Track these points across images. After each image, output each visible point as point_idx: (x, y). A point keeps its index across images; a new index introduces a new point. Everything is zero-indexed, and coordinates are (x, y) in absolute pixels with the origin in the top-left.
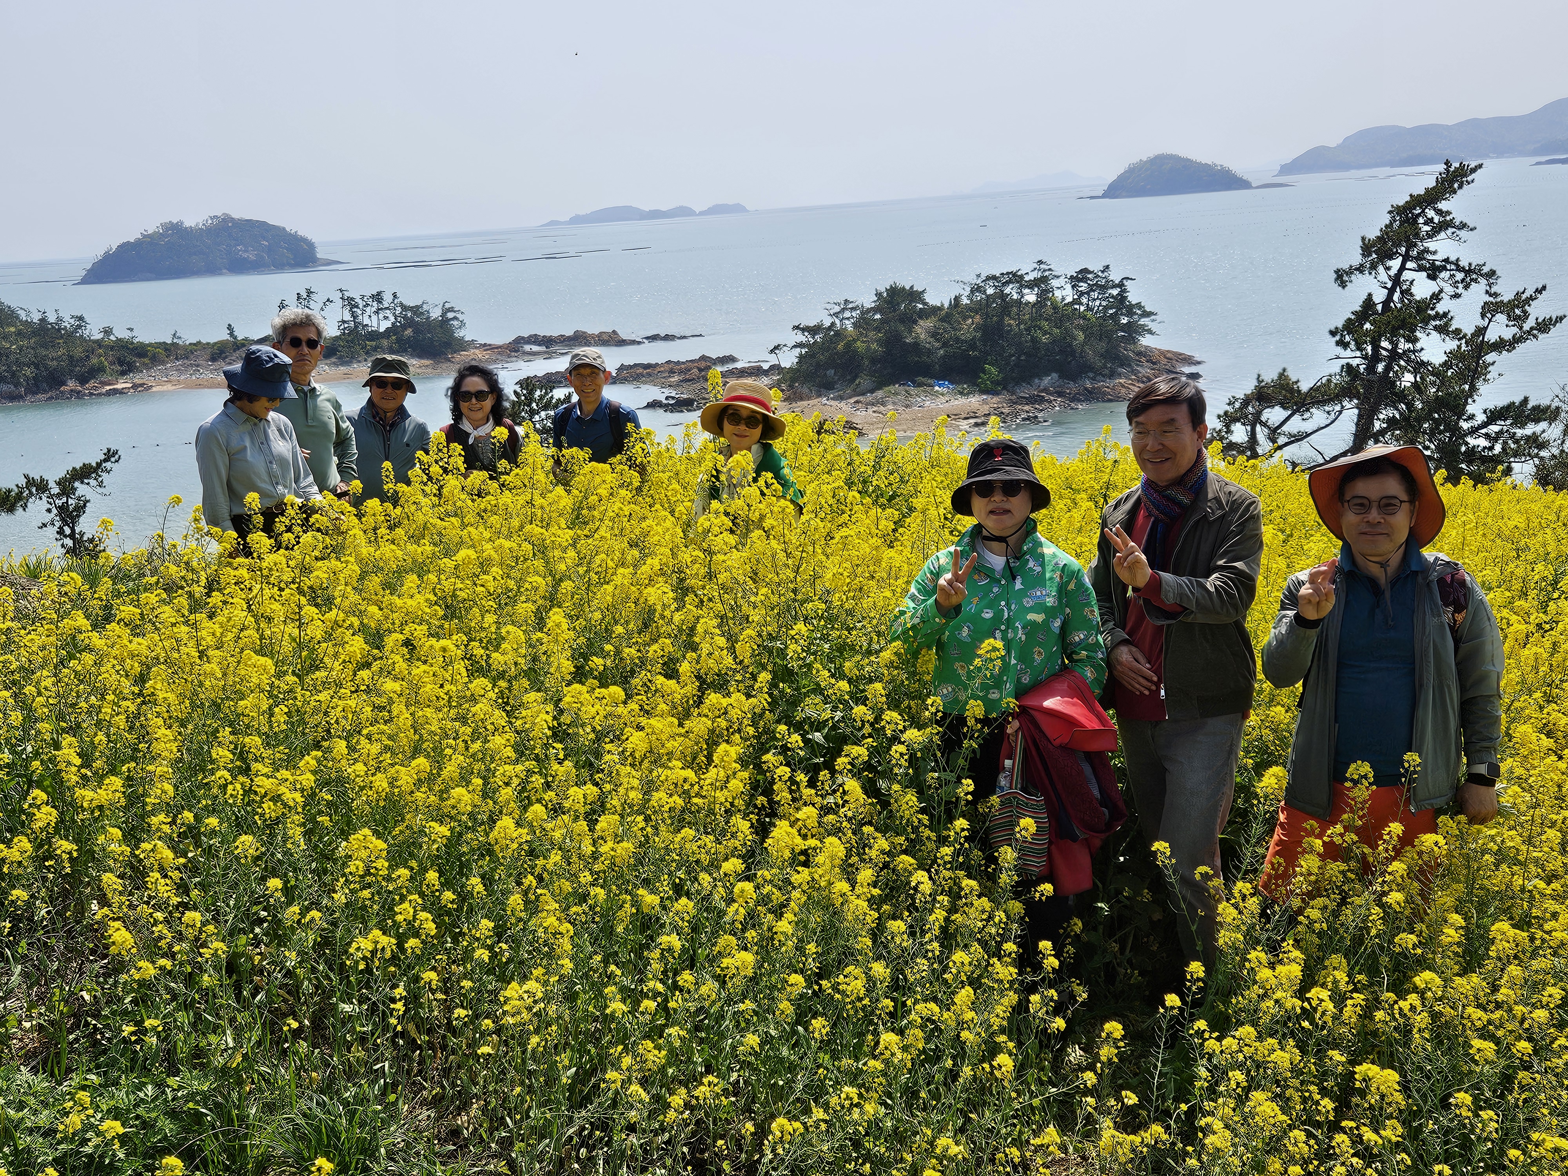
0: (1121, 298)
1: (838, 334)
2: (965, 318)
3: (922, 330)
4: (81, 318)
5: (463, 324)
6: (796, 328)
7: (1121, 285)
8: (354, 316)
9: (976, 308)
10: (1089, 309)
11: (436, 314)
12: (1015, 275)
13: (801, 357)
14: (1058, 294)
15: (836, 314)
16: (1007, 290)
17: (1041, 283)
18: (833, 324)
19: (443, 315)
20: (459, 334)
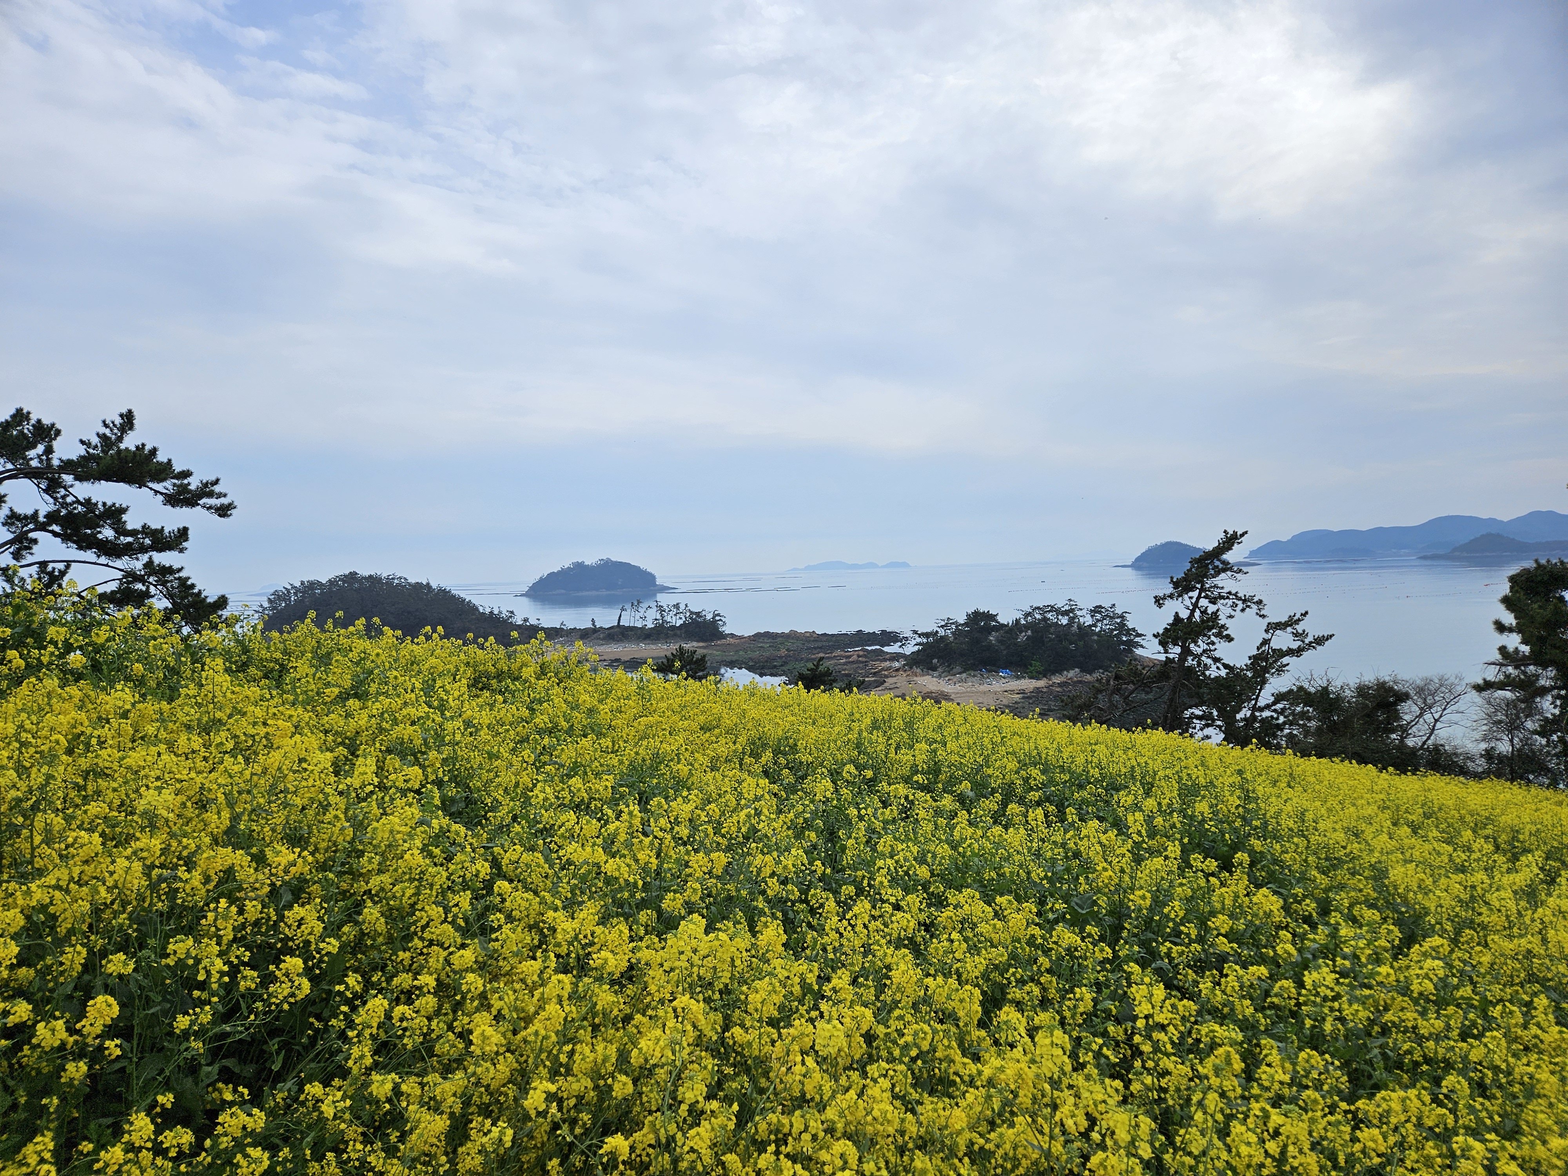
0: (1122, 625)
1: (942, 637)
2: (1021, 632)
3: (994, 637)
5: (724, 623)
6: (917, 634)
7: (1122, 617)
8: (663, 617)
9: (1027, 627)
10: (1102, 630)
11: (709, 617)
12: (1053, 607)
13: (919, 650)
14: (1082, 620)
15: (942, 626)
16: (1049, 615)
17: (1071, 613)
18: (940, 632)
19: (714, 618)
20: (722, 629)
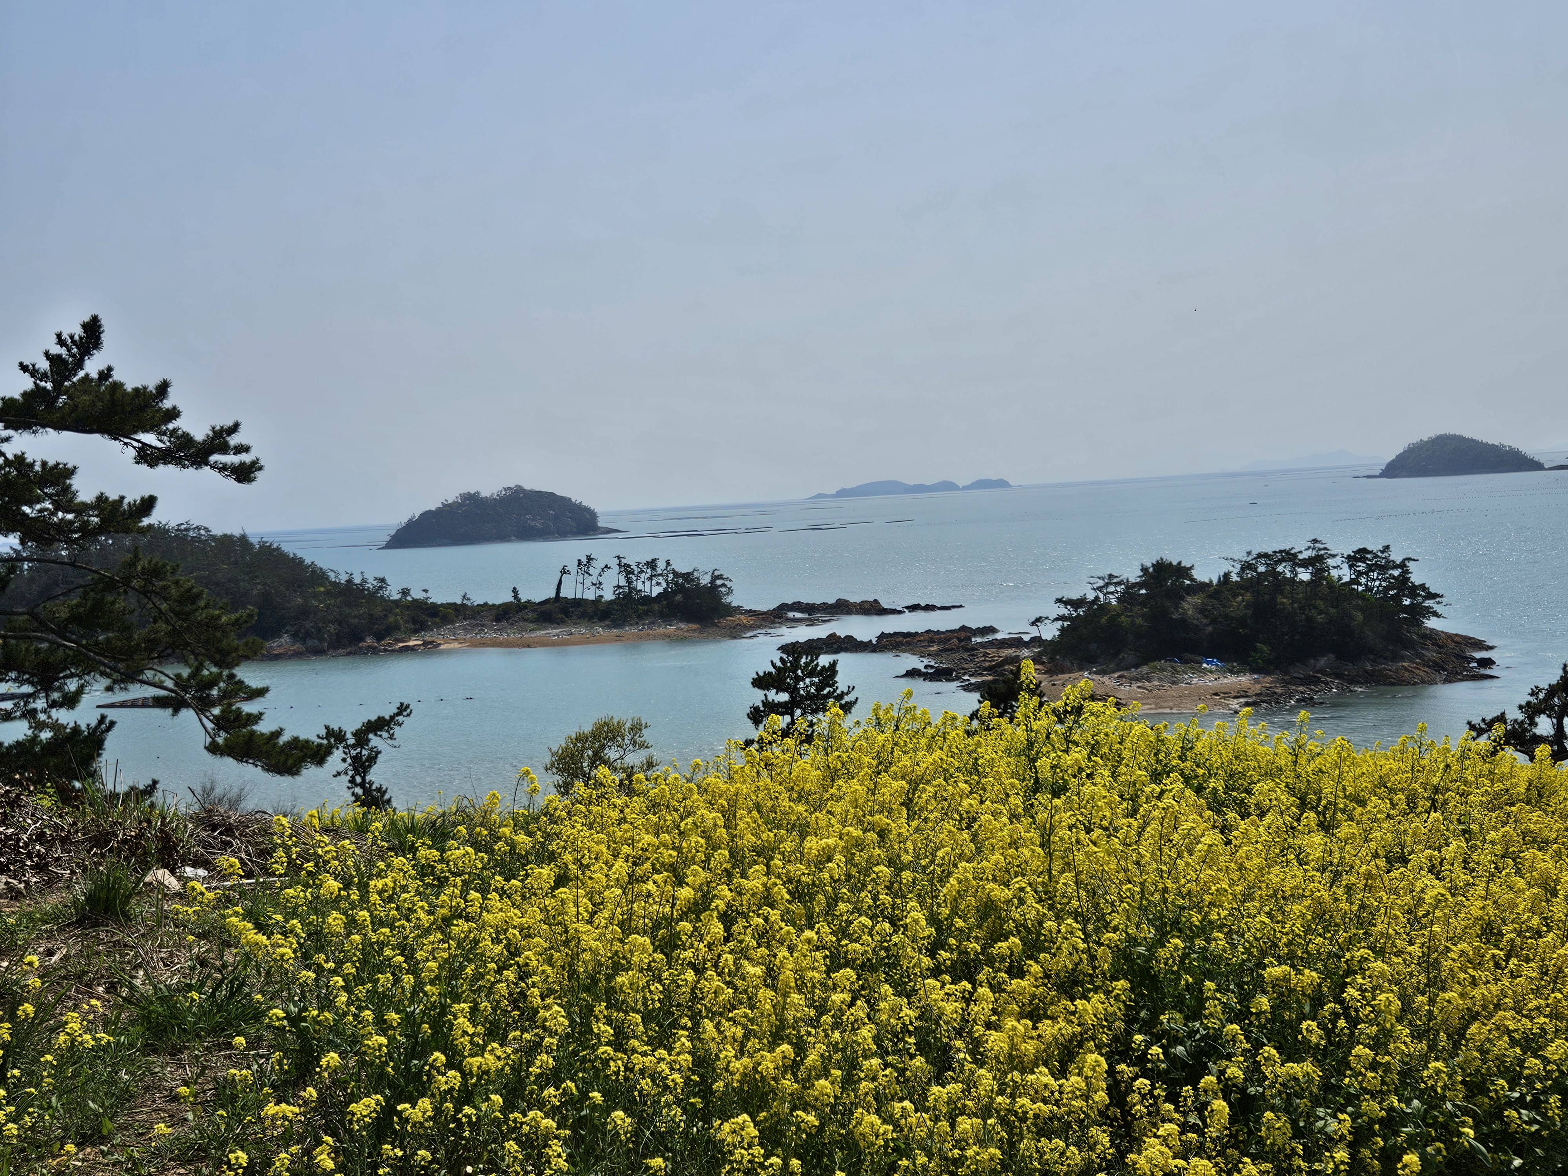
0: (1404, 579)
1: (1101, 607)
2: (1235, 596)
3: (1190, 605)
4: (383, 580)
5: (730, 591)
6: (1059, 601)
8: (629, 581)
9: (1245, 585)
10: (1368, 589)
11: (705, 580)
12: (1287, 552)
13: (1063, 630)
14: (1334, 573)
15: (1100, 589)
16: (1280, 569)
17: (1317, 562)
18: (1097, 598)
19: (713, 581)
20: (728, 599)
